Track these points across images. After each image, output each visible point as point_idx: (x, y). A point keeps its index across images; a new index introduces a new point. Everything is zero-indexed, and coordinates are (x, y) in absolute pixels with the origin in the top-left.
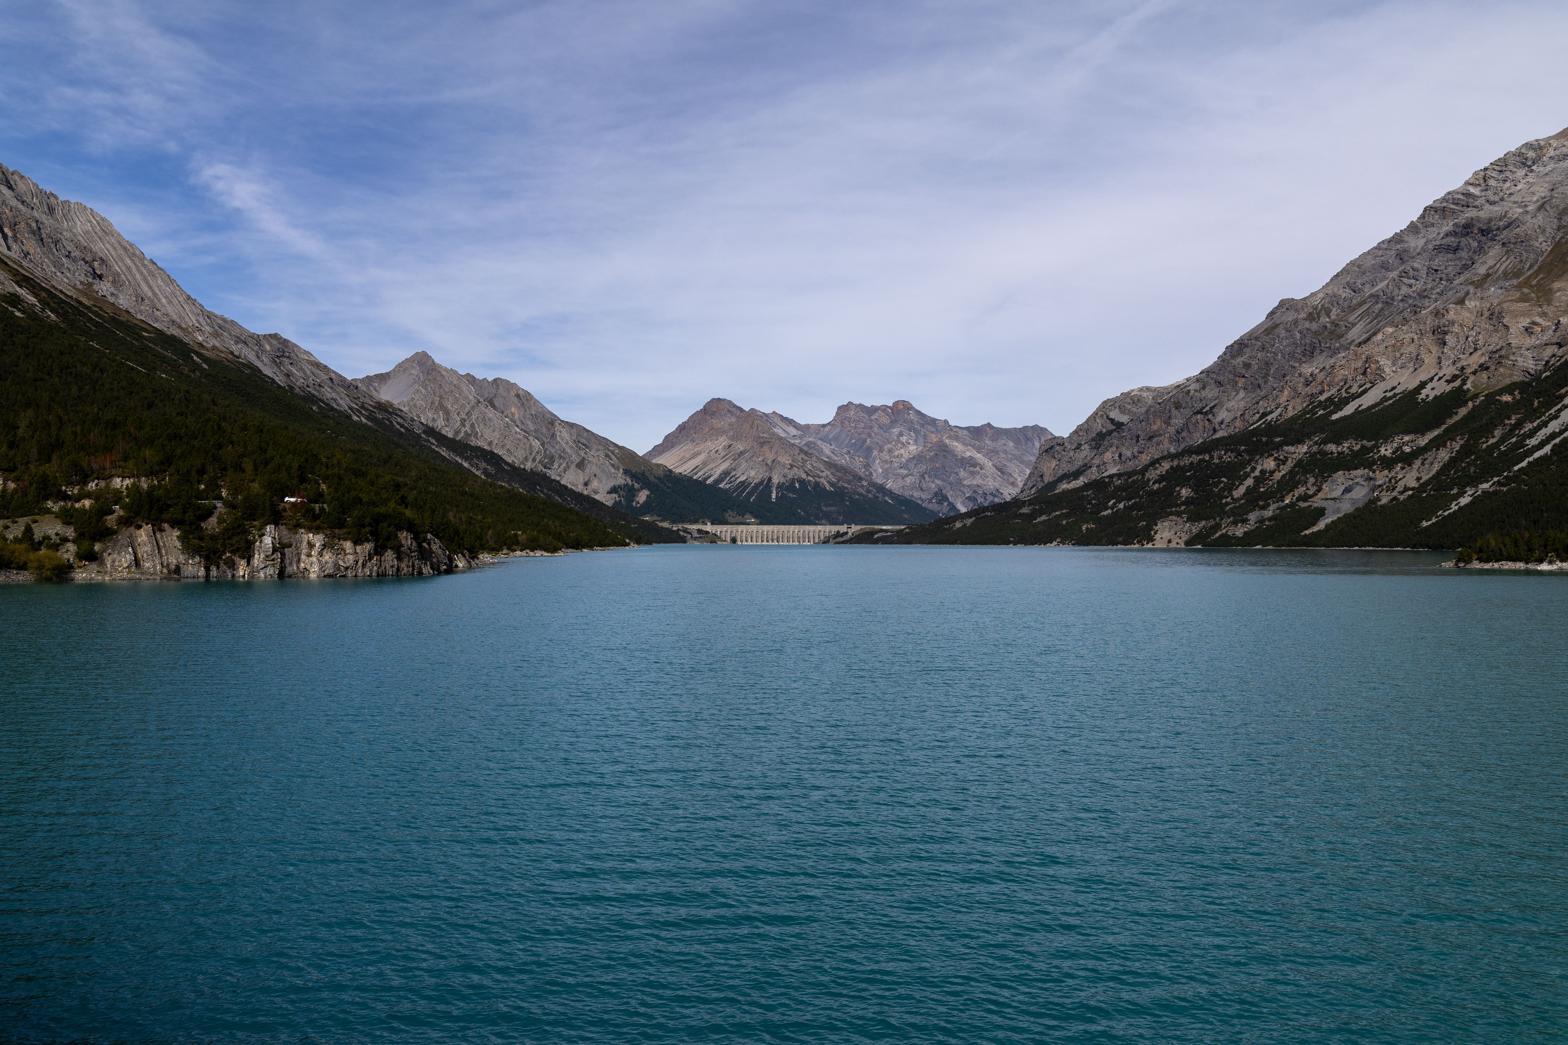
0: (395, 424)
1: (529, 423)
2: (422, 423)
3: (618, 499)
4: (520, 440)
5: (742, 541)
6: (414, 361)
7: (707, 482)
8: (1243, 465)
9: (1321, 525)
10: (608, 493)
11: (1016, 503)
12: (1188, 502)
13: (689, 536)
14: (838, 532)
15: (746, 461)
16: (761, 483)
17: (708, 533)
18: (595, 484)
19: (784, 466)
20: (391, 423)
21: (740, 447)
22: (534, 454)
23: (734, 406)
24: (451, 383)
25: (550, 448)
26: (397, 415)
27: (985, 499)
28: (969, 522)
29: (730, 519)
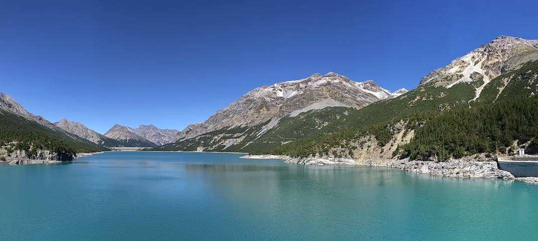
1: (83, 130)
2: (65, 130)
4: (82, 133)
5: (121, 150)
7: (115, 140)
8: (212, 137)
9: (225, 148)
10: (97, 142)
11: (172, 143)
12: (203, 144)
14: (139, 148)
15: (122, 136)
16: (125, 139)
18: (95, 140)
19: (129, 136)
20: (59, 130)
21: (121, 133)
22: (84, 135)
23: (120, 125)
24: (70, 123)
25: (87, 134)
27: (166, 143)
28: (164, 147)
29: (119, 146)
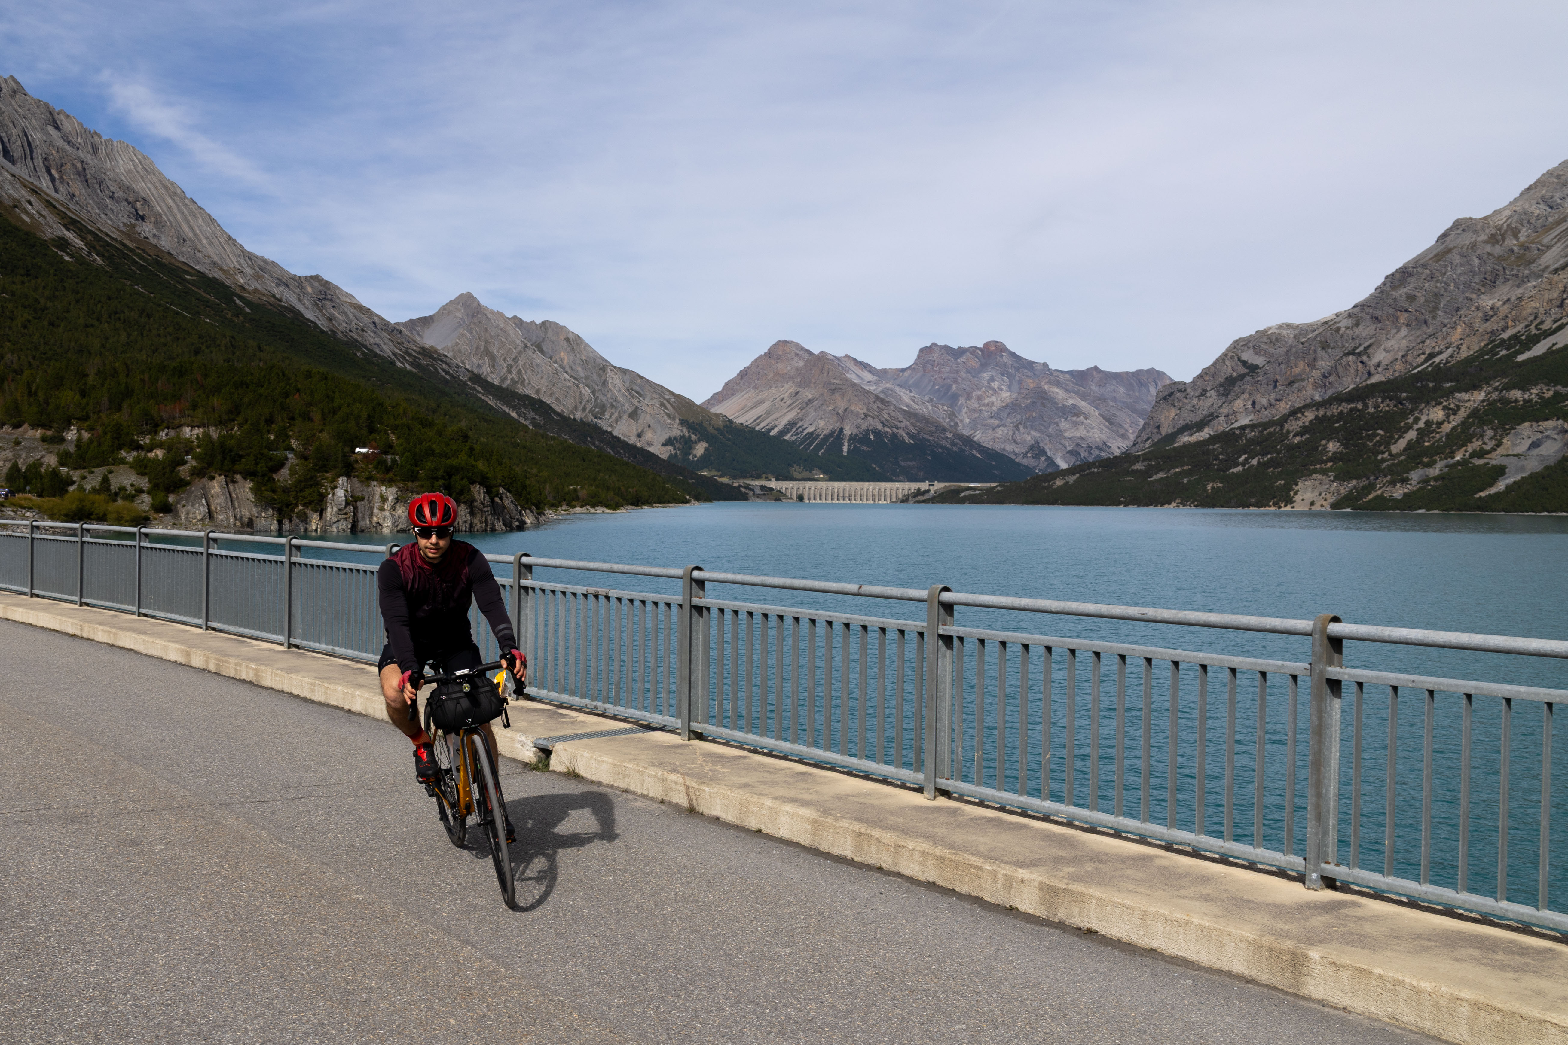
0: (440, 371)
1: (579, 369)
2: (467, 370)
3: (673, 452)
4: (569, 387)
5: (809, 499)
6: (459, 303)
7: (772, 434)
8: (1404, 415)
9: (1501, 486)
10: (663, 445)
11: (1127, 458)
12: (1335, 458)
13: (751, 493)
14: (919, 489)
15: (815, 410)
16: (831, 434)
17: (772, 489)
18: (649, 435)
19: (857, 415)
20: (436, 369)
21: (808, 394)
22: (584, 403)
23: (803, 349)
24: (497, 326)
25: (601, 397)
26: (442, 361)
27: (1090, 453)
28: (1072, 479)
29: (796, 475)
